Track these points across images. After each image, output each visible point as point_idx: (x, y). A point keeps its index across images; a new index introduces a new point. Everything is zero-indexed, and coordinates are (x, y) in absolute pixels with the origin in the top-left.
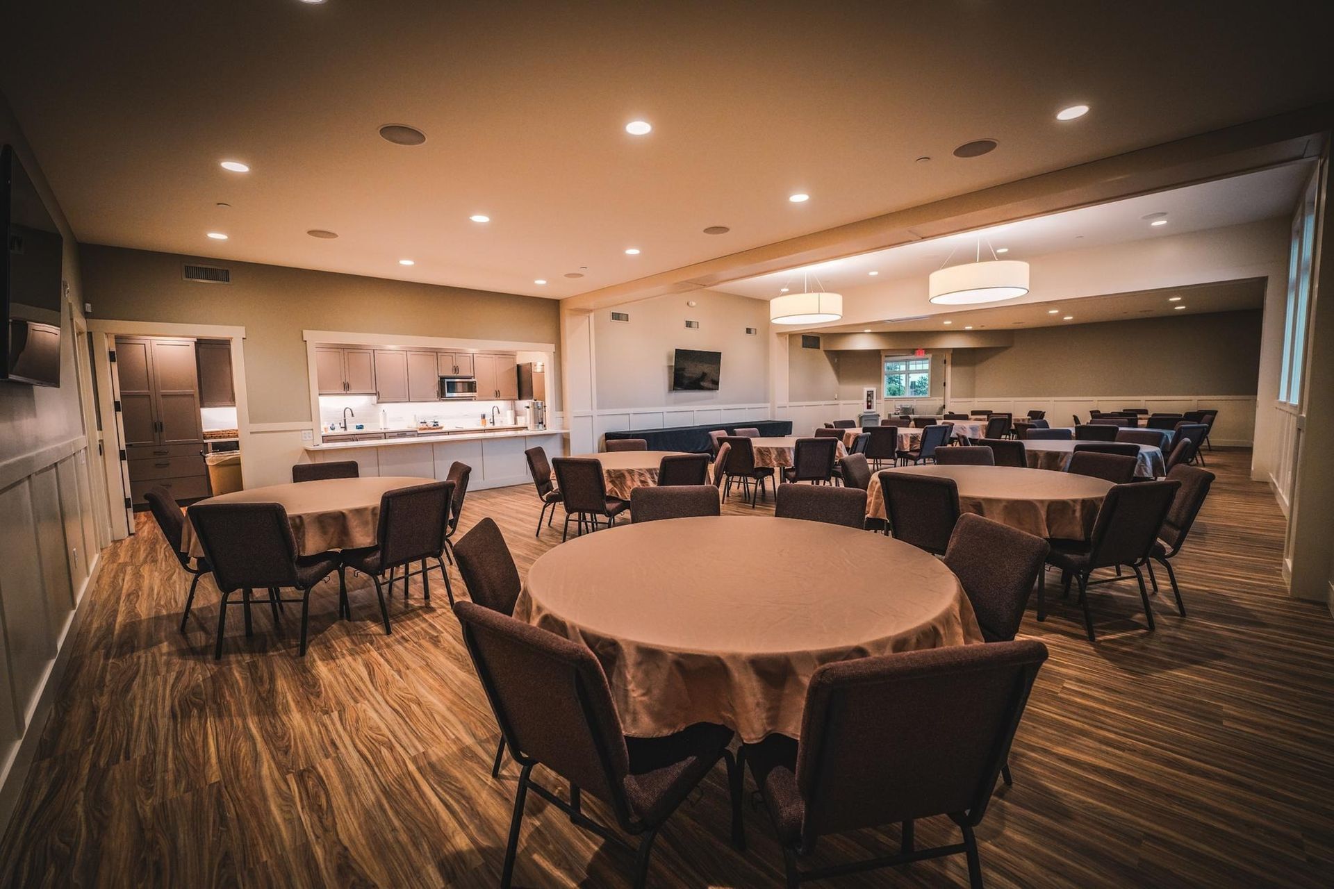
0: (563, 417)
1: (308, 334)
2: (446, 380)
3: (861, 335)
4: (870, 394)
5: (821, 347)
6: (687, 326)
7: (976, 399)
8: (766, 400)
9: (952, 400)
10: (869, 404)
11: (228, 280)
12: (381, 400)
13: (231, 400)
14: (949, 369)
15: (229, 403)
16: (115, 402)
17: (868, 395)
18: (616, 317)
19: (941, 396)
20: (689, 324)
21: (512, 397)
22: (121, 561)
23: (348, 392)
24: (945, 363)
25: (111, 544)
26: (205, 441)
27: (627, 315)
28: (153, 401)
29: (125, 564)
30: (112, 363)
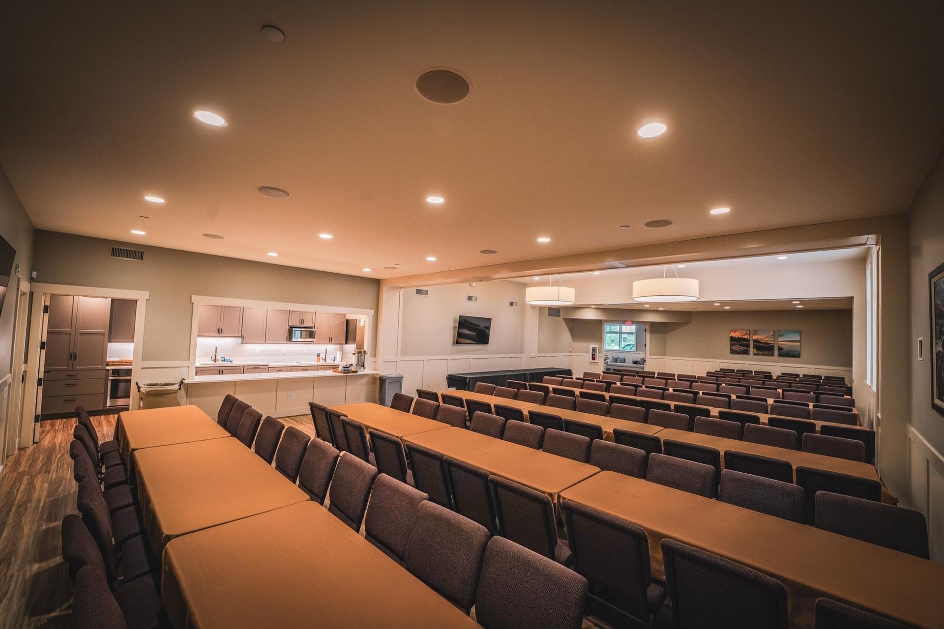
0: (375, 362)
1: (195, 298)
2: (294, 329)
3: (590, 309)
4: (594, 350)
5: (561, 315)
6: (468, 300)
7: (667, 357)
8: (521, 352)
9: (651, 357)
10: (594, 356)
11: (142, 259)
12: (244, 341)
13: (131, 338)
14: (648, 335)
15: (130, 340)
16: (41, 342)
17: (593, 350)
18: (419, 292)
19: (643, 351)
20: (470, 298)
21: (340, 342)
22: (21, 470)
23: (221, 335)
24: (645, 331)
25: (16, 452)
26: (108, 368)
27: (427, 291)
28: (73, 336)
29: (23, 474)
30: (45, 314)
